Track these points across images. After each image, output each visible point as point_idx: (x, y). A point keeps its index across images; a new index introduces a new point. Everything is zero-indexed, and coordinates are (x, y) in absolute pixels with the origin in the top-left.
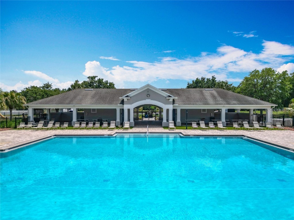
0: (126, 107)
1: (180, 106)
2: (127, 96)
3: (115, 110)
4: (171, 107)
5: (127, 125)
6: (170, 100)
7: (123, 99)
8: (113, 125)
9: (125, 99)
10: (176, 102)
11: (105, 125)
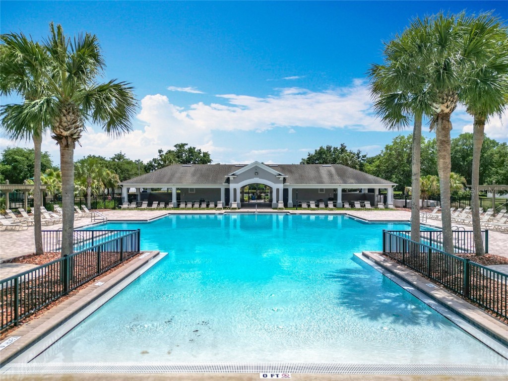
0: (232, 186)
1: (291, 186)
2: (233, 175)
3: (219, 189)
4: (281, 186)
5: (234, 205)
6: (280, 179)
7: (229, 178)
8: (220, 206)
9: (231, 178)
10: (287, 180)
11: (212, 205)
